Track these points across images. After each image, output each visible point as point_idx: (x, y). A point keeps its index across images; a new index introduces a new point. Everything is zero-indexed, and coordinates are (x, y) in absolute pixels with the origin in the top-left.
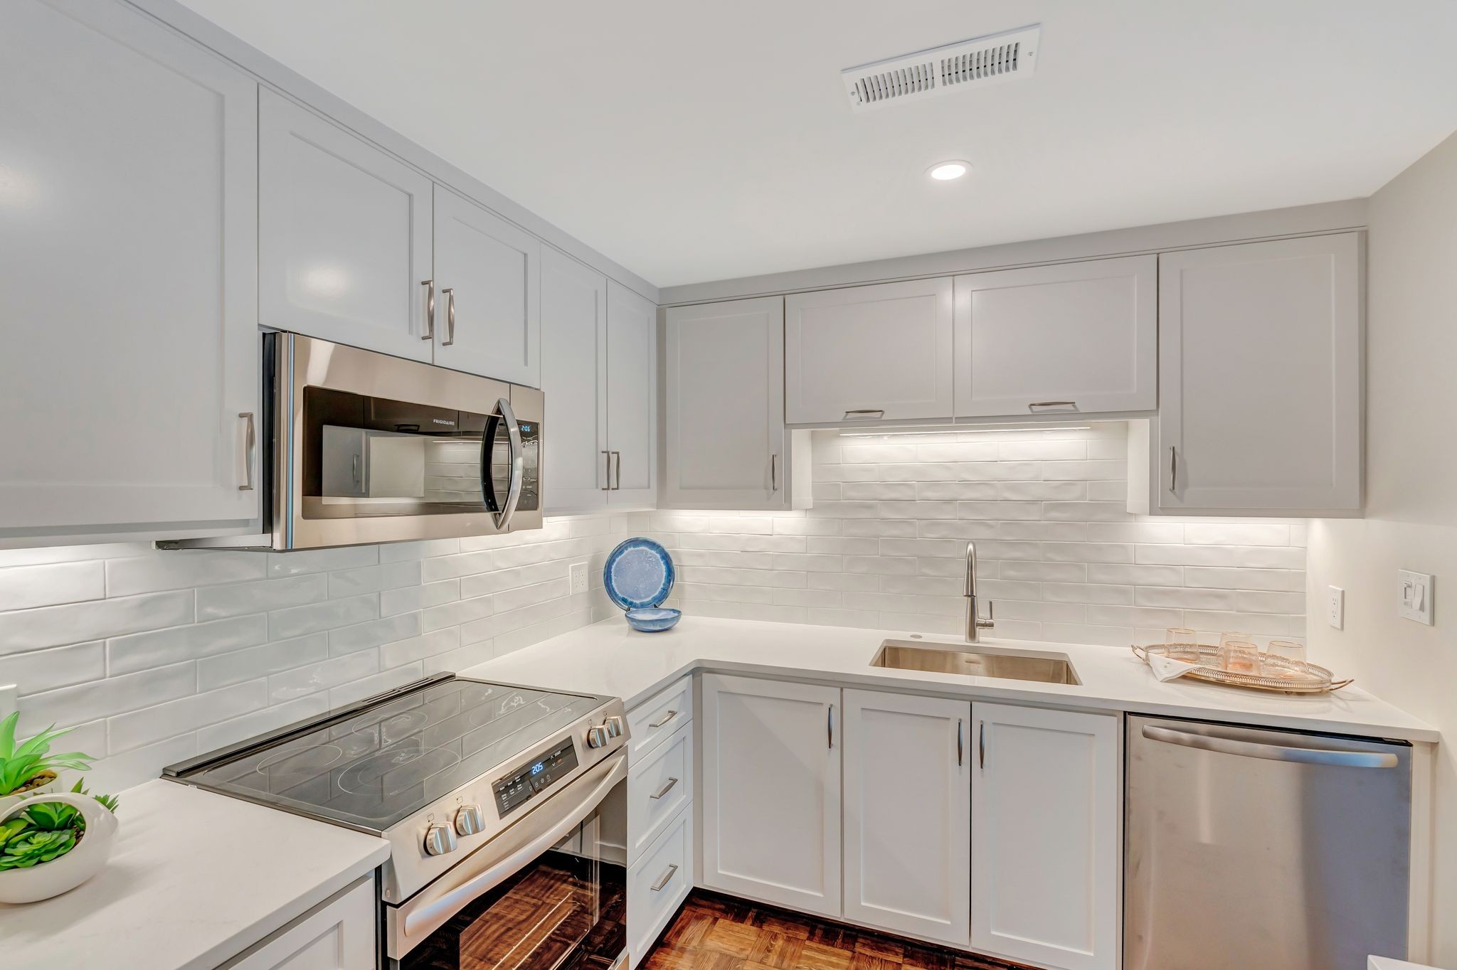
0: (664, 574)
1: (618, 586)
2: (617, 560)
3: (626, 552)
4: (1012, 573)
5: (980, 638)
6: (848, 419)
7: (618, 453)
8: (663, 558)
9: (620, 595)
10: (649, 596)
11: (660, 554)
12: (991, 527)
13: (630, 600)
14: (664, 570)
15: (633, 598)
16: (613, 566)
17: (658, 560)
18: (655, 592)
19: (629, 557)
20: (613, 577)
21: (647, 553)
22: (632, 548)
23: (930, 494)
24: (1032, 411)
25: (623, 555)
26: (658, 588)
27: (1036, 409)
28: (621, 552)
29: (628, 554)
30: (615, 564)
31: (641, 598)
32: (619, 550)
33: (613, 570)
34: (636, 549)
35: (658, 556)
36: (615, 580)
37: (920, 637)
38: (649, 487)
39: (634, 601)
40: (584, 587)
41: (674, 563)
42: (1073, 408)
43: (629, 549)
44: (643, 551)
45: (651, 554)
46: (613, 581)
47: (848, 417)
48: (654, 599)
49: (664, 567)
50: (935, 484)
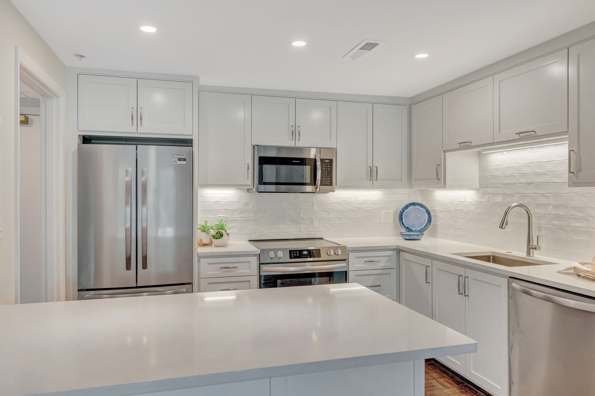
0: (427, 219)
1: (405, 222)
2: (405, 211)
3: (409, 208)
4: (555, 222)
5: (535, 256)
6: (461, 147)
7: (377, 167)
8: (427, 212)
9: (406, 226)
10: (419, 227)
11: (426, 210)
12: (547, 197)
13: (410, 228)
14: (427, 217)
15: (412, 228)
16: (404, 214)
17: (425, 212)
18: (422, 226)
19: (411, 210)
20: (403, 218)
21: (419, 209)
22: (412, 207)
23: (522, 180)
24: (520, 137)
25: (408, 209)
26: (424, 224)
27: (521, 135)
28: (407, 208)
29: (411, 209)
30: (404, 212)
31: (416, 228)
32: (407, 207)
33: (403, 215)
34: (415, 207)
35: (425, 211)
36: (404, 219)
37: (511, 253)
38: (402, 180)
39: (412, 229)
40: (392, 221)
41: (432, 214)
42: (535, 134)
43: (411, 207)
44: (417, 208)
45: (421, 209)
46: (403, 219)
47: (460, 146)
48: (421, 229)
49: (427, 216)
50: (523, 175)
